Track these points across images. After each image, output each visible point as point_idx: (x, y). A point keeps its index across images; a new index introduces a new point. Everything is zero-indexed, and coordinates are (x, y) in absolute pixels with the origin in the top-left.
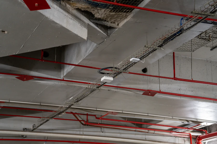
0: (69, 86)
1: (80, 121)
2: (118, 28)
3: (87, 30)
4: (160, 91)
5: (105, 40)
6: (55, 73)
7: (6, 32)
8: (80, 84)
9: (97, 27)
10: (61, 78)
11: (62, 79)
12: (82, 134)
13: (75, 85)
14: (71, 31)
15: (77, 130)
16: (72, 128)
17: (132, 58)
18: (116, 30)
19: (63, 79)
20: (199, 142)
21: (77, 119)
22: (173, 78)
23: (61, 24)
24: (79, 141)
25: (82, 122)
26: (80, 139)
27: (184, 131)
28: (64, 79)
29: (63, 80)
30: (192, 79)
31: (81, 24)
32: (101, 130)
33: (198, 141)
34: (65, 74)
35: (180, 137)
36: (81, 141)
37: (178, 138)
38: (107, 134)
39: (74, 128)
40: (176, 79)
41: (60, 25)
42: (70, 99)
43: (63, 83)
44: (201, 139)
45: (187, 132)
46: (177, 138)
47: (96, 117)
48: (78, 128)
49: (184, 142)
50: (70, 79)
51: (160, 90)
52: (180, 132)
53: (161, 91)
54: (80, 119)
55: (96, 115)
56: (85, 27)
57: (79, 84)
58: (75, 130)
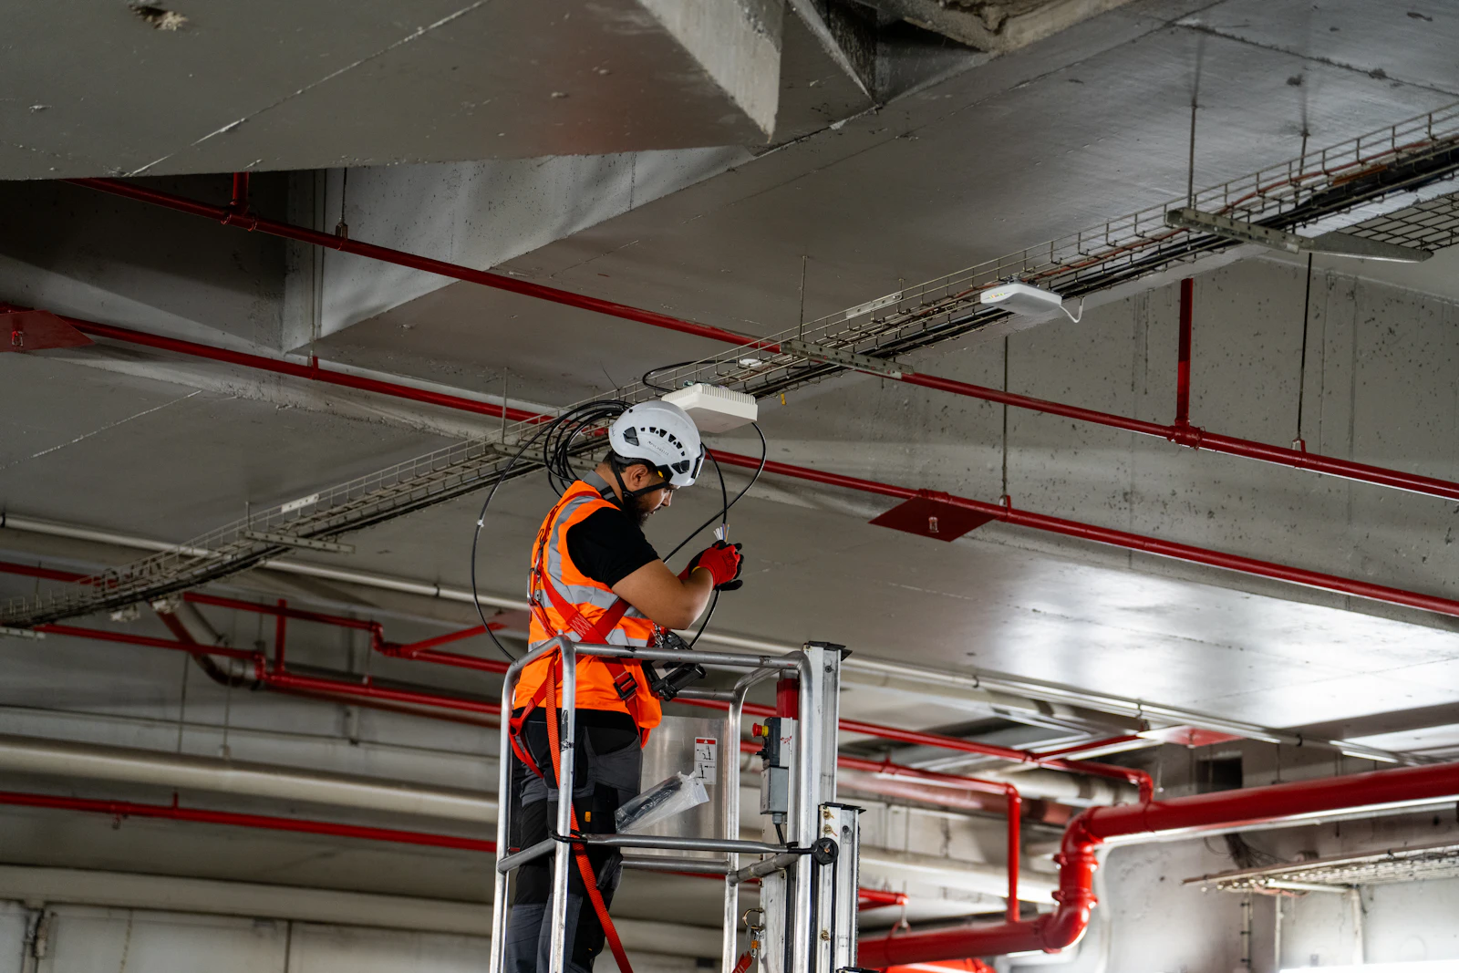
0: (343, 416)
1: (200, 653)
2: (993, 54)
3: (778, 56)
4: (1001, 503)
5: (836, 126)
6: (237, 302)
7: (171, 20)
8: (421, 412)
9: (829, 26)
10: (280, 348)
11: (303, 360)
12: (220, 754)
13: (385, 416)
14: (700, 71)
15: (155, 712)
16: (117, 700)
17: (1004, 282)
18: (962, 67)
19: (315, 359)
20: (1081, 854)
21: (171, 637)
22: (1171, 428)
23: (656, 15)
24: (168, 803)
25: (221, 661)
26: (176, 792)
27: (966, 768)
28: (323, 364)
29: (312, 372)
30: (1303, 443)
31: (751, 10)
32: (345, 728)
33: (1071, 848)
34: (328, 326)
35: (920, 805)
36: (182, 804)
37: (904, 810)
38: (385, 760)
39: (128, 701)
40: (1193, 436)
41: (653, 19)
42: (286, 508)
43: (296, 395)
44: (1100, 836)
45: (990, 775)
46: (894, 808)
47: (378, 638)
48: (161, 701)
49: (941, 839)
50: (352, 363)
51: (1008, 499)
52: (934, 769)
53: (1014, 506)
54: (201, 637)
55: (378, 625)
56: (770, 33)
57: (413, 410)
58: (132, 711)
